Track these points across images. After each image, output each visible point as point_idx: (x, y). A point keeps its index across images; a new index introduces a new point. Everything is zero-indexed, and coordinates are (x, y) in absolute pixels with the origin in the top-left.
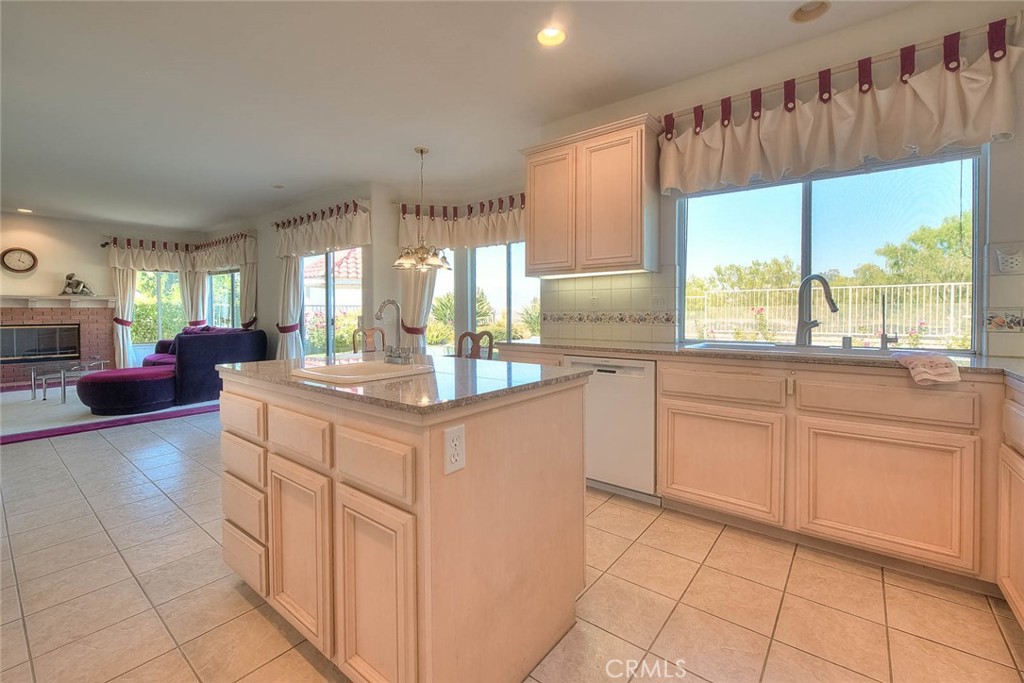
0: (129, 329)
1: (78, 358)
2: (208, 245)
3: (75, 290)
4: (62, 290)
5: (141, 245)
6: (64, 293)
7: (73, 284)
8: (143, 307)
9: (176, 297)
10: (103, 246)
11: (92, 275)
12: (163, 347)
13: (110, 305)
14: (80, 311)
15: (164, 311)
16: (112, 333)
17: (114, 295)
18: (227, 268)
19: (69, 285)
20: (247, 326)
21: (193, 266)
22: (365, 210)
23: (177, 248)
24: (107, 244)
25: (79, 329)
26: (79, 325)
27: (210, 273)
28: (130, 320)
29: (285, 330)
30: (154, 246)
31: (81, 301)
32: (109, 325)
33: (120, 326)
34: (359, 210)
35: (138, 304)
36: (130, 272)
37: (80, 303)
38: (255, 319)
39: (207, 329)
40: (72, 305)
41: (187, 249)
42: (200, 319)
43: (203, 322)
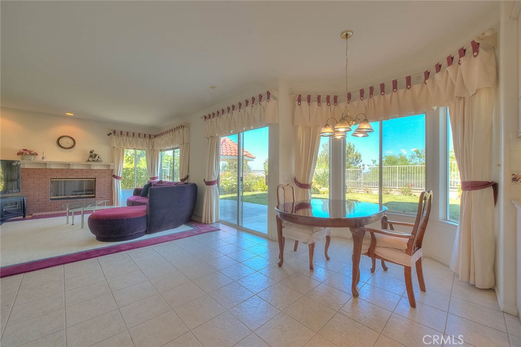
0: (120, 181)
1: (94, 197)
2: (161, 134)
3: (94, 159)
4: (87, 159)
5: (127, 135)
6: (88, 161)
7: (93, 156)
8: (127, 169)
9: (143, 164)
10: (109, 135)
11: (102, 151)
12: (137, 192)
13: (111, 168)
14: (96, 171)
15: (137, 172)
16: (112, 184)
17: (113, 161)
18: (171, 147)
19: (91, 156)
20: (182, 180)
21: (153, 146)
22: (275, 98)
23: (145, 137)
24: (111, 134)
25: (95, 180)
26: (95, 178)
27: (161, 151)
28: (120, 176)
29: (209, 183)
30: (134, 136)
31: (97, 165)
32: (110, 179)
33: (116, 180)
34: (271, 99)
35: (125, 168)
36: (121, 149)
37: (96, 166)
38: (188, 176)
39: (161, 182)
40: (92, 168)
41: (150, 137)
42: (156, 176)
43: (157, 178)
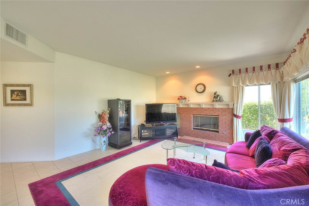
0: (239, 120)
1: (218, 131)
3: (217, 99)
5: (247, 71)
6: (213, 101)
10: (229, 76)
11: (224, 92)
13: (231, 107)
14: (219, 110)
19: (215, 97)
23: (269, 68)
24: (231, 74)
25: (218, 118)
28: (240, 115)
32: (231, 117)
33: (235, 118)
36: (241, 87)
37: (218, 105)
40: (215, 107)
41: (277, 67)
42: (287, 117)
